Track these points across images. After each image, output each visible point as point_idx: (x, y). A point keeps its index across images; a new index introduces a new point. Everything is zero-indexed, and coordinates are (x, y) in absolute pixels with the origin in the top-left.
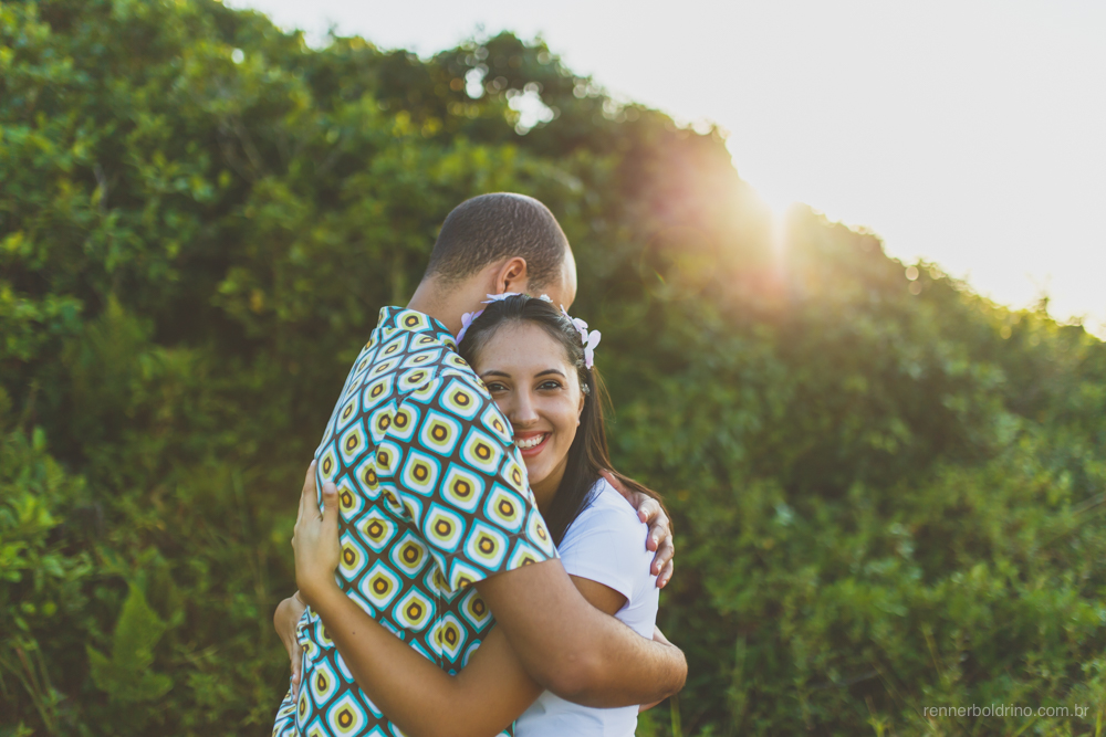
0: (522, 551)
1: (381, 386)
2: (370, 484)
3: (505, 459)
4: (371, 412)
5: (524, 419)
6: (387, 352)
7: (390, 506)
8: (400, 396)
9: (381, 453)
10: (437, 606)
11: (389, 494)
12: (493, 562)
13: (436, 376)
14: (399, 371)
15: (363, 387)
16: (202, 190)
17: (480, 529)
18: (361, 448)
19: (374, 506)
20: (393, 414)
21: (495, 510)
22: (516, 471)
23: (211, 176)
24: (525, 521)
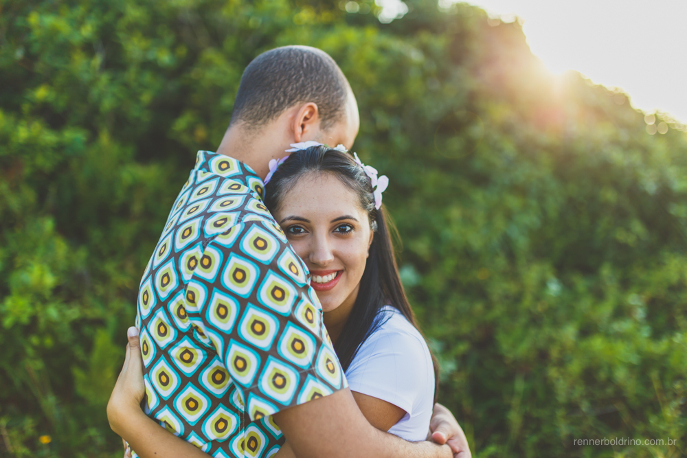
0: (312, 385)
1: (190, 229)
2: (182, 317)
3: (298, 299)
4: (181, 252)
5: (321, 260)
6: (199, 194)
7: (199, 337)
8: (206, 240)
9: (190, 292)
10: (241, 420)
11: (197, 328)
12: (284, 396)
13: (238, 222)
14: (207, 215)
15: (177, 227)
16: (165, 58)
17: (273, 366)
18: (173, 285)
19: (186, 336)
20: (199, 257)
21: (287, 348)
22: (309, 310)
23: (173, 49)
24: (315, 358)
